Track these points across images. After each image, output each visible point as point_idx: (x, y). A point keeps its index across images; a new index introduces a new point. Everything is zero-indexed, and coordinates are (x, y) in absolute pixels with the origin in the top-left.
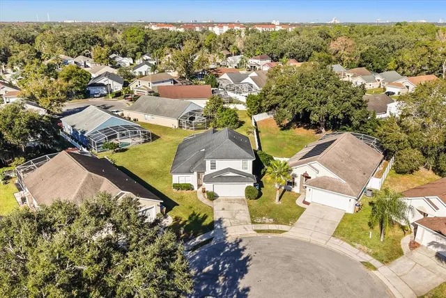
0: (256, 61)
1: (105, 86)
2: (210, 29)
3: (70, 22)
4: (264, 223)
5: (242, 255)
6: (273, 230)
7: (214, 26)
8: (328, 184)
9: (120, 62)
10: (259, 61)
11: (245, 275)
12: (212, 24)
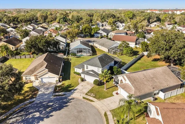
0: (181, 28)
1: (100, 33)
2: (175, 12)
3: (121, 9)
4: (90, 96)
5: (67, 104)
6: (90, 99)
7: (177, 11)
8: (126, 87)
9: (119, 25)
10: (182, 28)
11: (58, 111)
12: (177, 10)
